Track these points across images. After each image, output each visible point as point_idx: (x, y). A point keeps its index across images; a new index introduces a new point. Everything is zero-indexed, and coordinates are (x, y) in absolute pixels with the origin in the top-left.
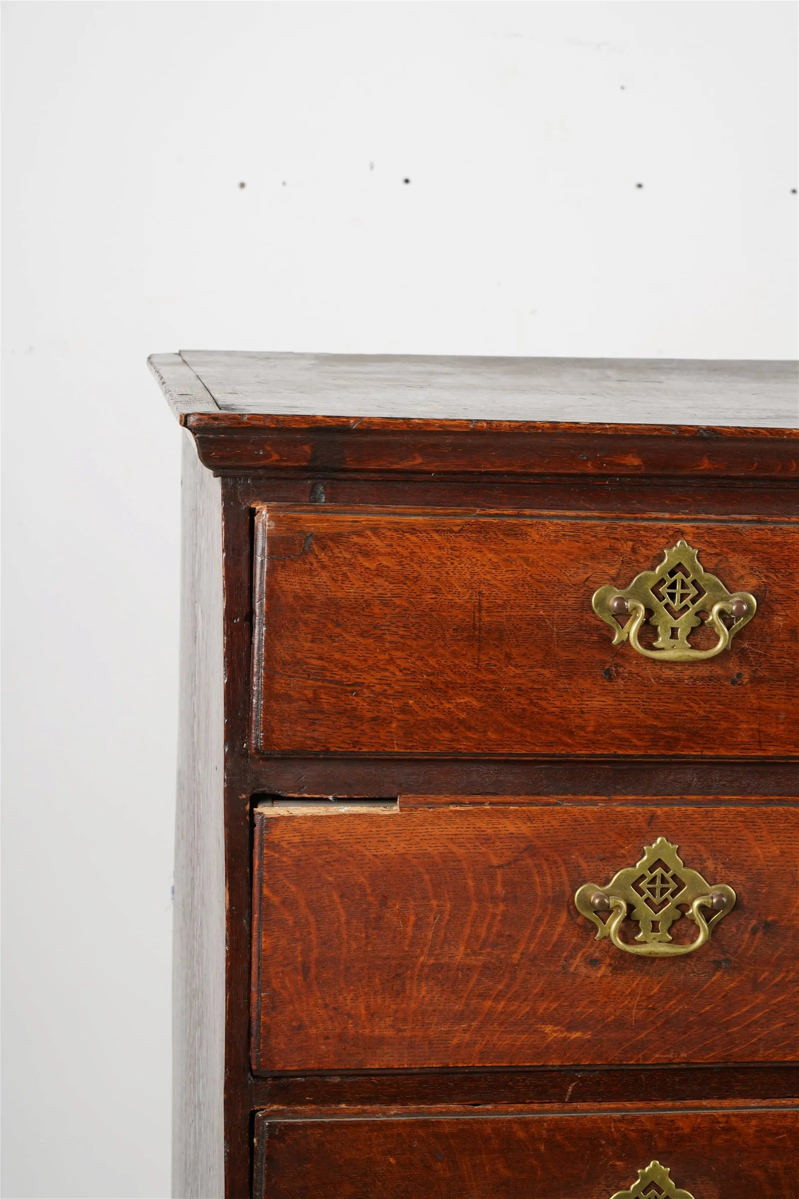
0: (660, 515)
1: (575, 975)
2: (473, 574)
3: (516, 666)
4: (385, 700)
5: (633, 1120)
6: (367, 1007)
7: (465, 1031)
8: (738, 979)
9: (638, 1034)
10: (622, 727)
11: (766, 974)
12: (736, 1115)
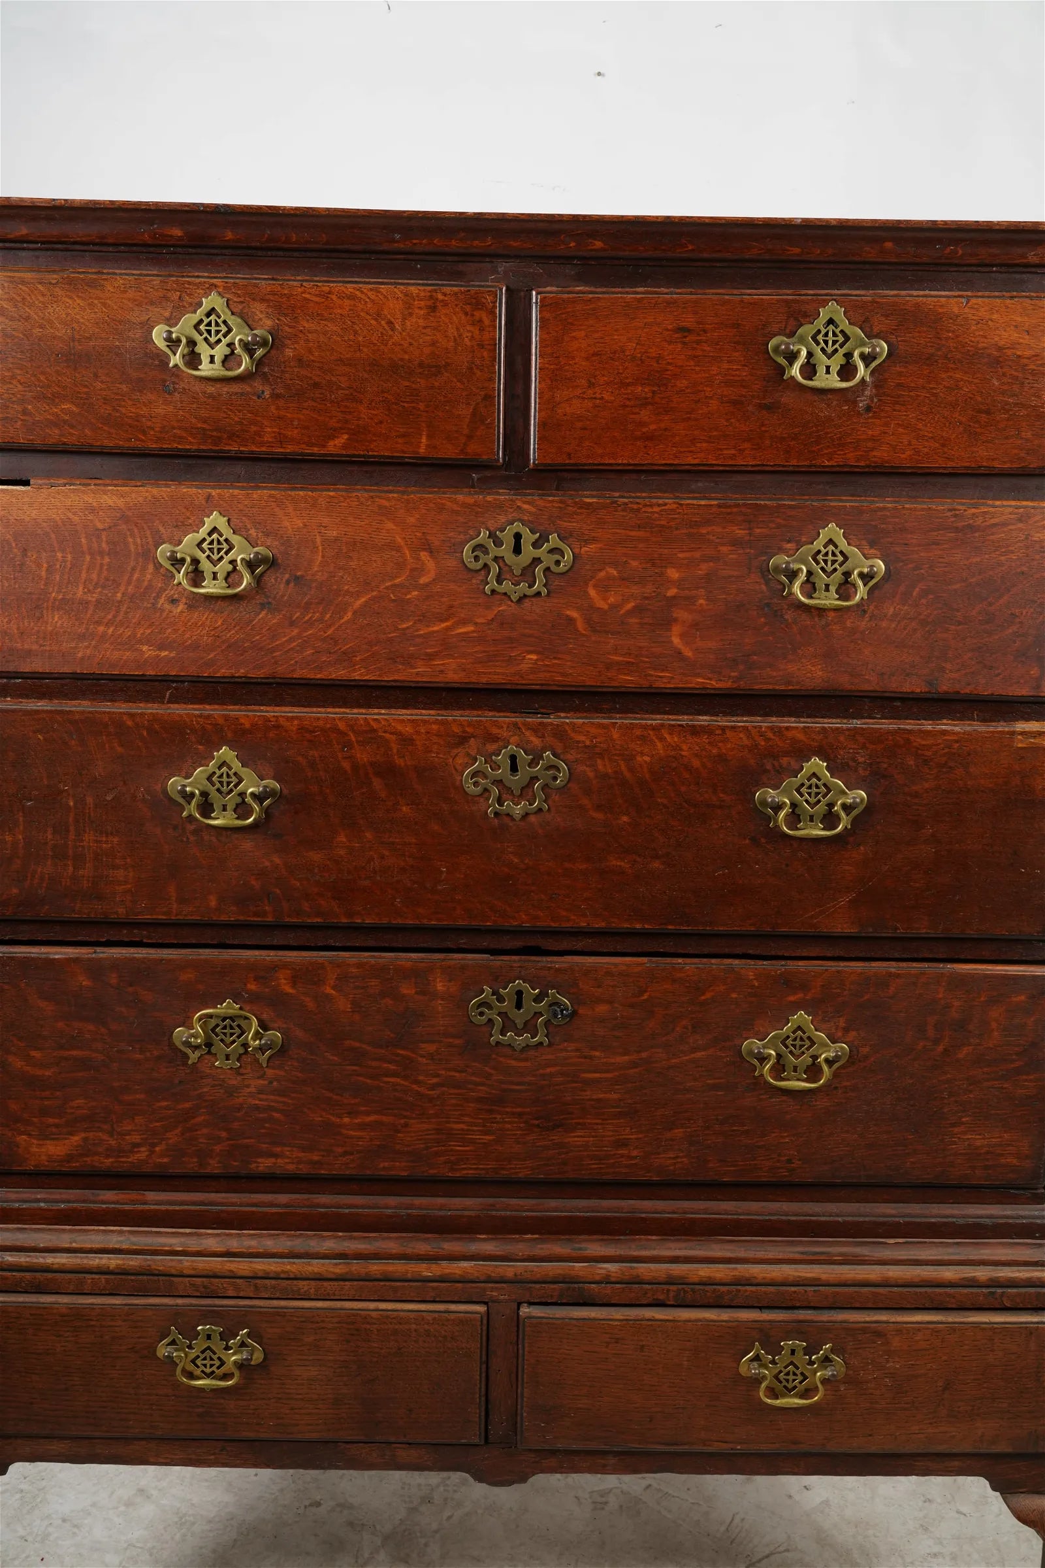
0: (201, 274)
1: (162, 610)
2: (68, 314)
3: (102, 382)
4: (11, 405)
5: (208, 717)
6: (18, 629)
7: (87, 647)
8: (278, 617)
9: (209, 654)
10: (180, 428)
11: (298, 614)
12: (283, 717)
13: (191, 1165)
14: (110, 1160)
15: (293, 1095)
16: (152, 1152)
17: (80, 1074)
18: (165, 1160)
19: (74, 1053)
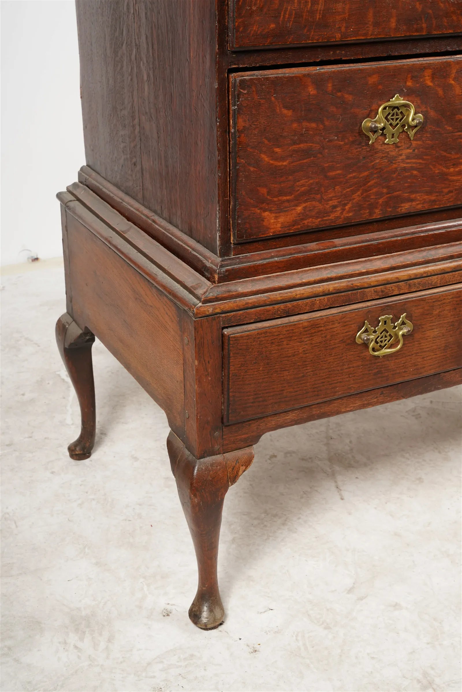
13: (365, 215)
14: (319, 220)
15: (425, 157)
16: (344, 210)
17: (305, 161)
18: (351, 214)
19: (302, 146)
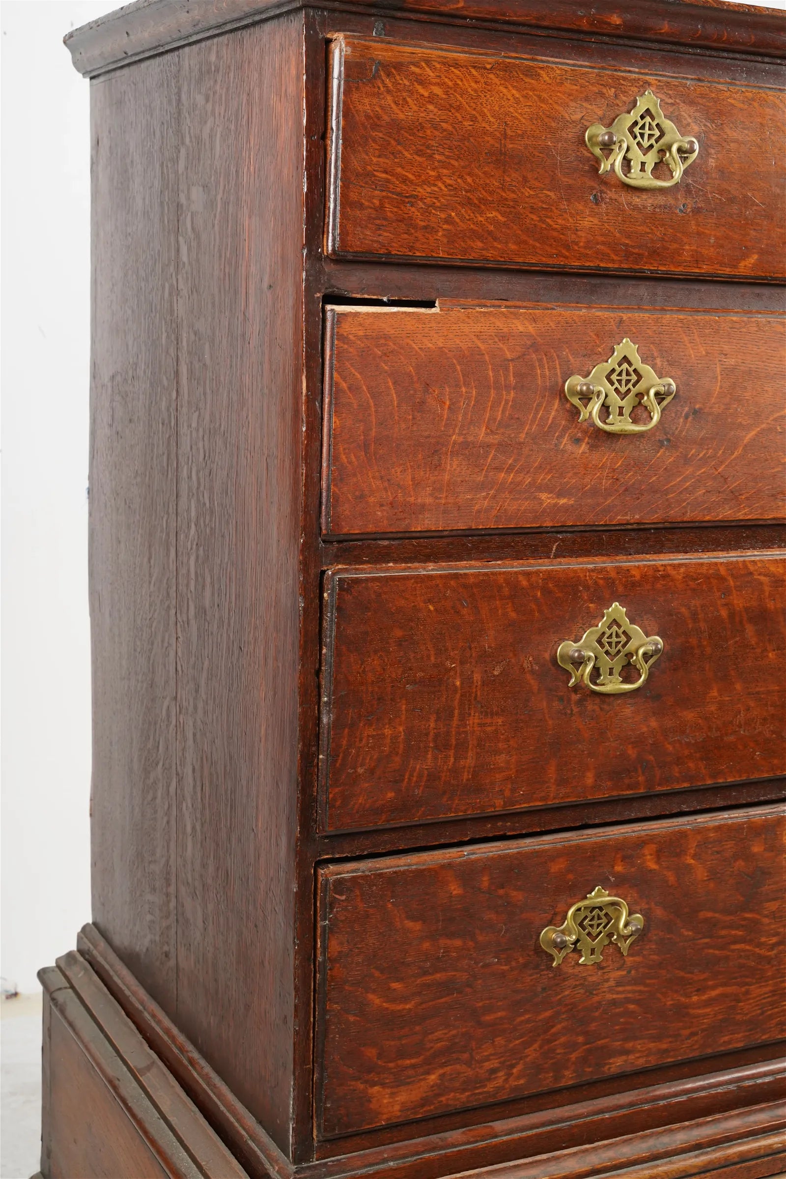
0: (632, 69)
1: (564, 451)
2: (501, 107)
3: (530, 188)
4: (433, 211)
5: (602, 570)
6: (413, 479)
7: (485, 498)
8: (675, 455)
9: (606, 499)
10: (603, 243)
11: (694, 451)
12: (670, 565)
13: (547, 1081)
14: (467, 1094)
15: (648, 981)
16: (509, 1075)
17: (443, 1000)
18: (522, 1082)
19: (438, 976)
